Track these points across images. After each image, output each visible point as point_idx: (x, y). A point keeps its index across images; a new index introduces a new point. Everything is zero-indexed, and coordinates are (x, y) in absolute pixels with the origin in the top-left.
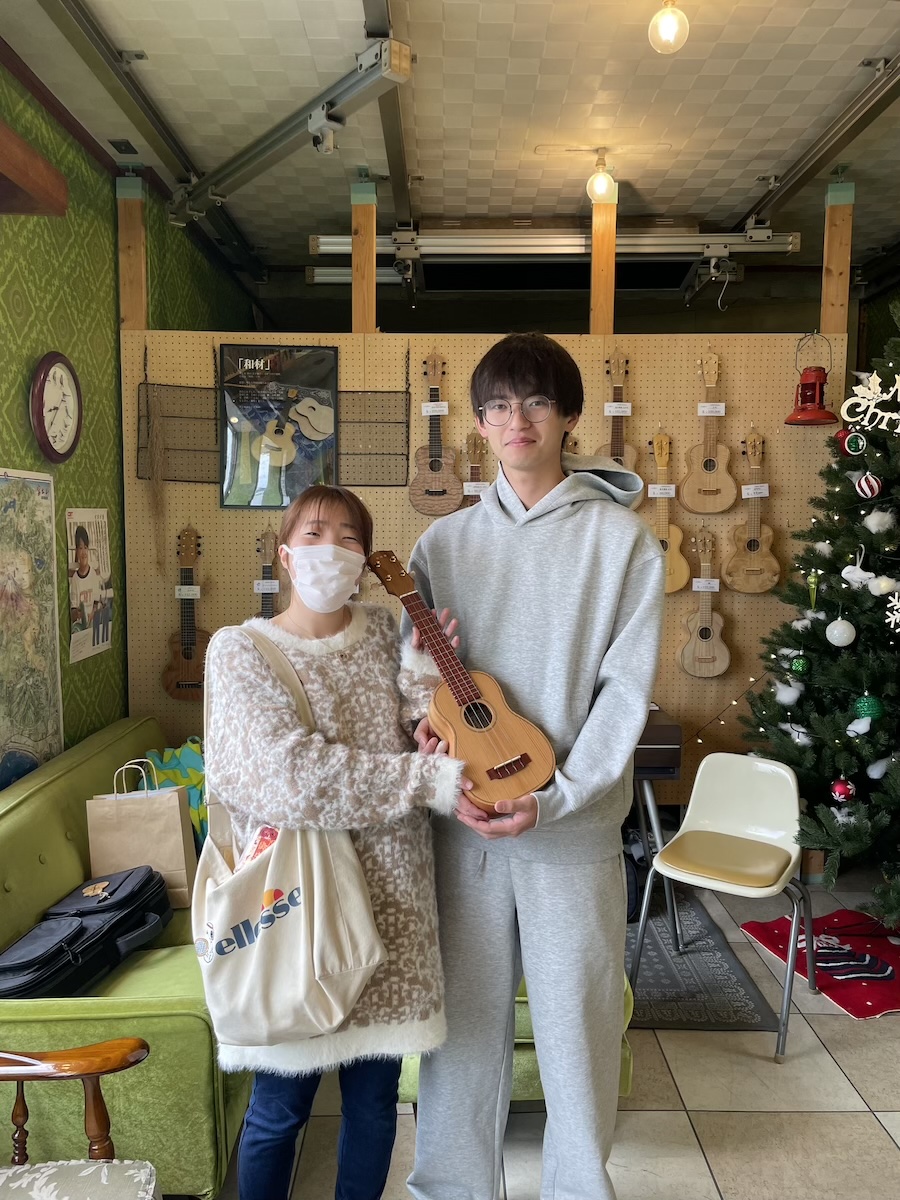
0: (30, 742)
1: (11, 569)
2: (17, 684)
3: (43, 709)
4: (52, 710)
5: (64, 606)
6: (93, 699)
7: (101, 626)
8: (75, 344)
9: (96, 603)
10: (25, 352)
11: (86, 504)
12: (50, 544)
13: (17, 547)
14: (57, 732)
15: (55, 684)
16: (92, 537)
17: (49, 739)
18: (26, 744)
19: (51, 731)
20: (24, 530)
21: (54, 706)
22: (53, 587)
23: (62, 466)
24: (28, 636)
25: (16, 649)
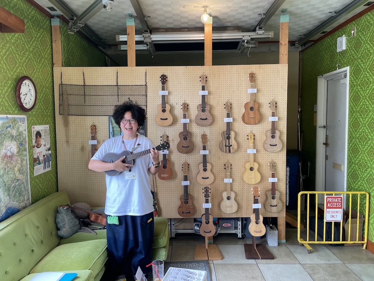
0: (17, 203)
1: (9, 148)
2: (11, 185)
3: (22, 192)
4: (26, 192)
5: (31, 158)
6: (44, 187)
7: (47, 163)
8: (35, 73)
9: (44, 156)
10: (14, 77)
11: (40, 124)
12: (25, 138)
13: (11, 140)
14: (28, 199)
15: (27, 184)
16: (42, 134)
17: (25, 202)
18: (15, 204)
19: (26, 199)
20: (15, 134)
21: (27, 190)
22: (27, 152)
23: (30, 112)
24: (16, 169)
25: (11, 173)
